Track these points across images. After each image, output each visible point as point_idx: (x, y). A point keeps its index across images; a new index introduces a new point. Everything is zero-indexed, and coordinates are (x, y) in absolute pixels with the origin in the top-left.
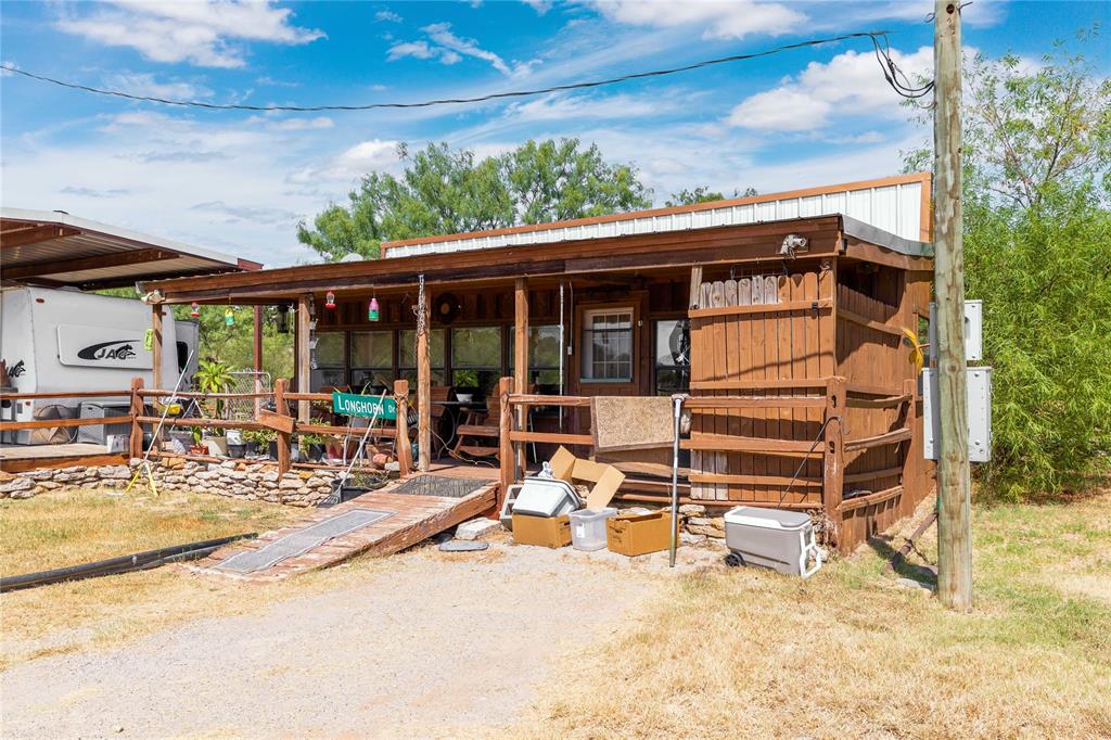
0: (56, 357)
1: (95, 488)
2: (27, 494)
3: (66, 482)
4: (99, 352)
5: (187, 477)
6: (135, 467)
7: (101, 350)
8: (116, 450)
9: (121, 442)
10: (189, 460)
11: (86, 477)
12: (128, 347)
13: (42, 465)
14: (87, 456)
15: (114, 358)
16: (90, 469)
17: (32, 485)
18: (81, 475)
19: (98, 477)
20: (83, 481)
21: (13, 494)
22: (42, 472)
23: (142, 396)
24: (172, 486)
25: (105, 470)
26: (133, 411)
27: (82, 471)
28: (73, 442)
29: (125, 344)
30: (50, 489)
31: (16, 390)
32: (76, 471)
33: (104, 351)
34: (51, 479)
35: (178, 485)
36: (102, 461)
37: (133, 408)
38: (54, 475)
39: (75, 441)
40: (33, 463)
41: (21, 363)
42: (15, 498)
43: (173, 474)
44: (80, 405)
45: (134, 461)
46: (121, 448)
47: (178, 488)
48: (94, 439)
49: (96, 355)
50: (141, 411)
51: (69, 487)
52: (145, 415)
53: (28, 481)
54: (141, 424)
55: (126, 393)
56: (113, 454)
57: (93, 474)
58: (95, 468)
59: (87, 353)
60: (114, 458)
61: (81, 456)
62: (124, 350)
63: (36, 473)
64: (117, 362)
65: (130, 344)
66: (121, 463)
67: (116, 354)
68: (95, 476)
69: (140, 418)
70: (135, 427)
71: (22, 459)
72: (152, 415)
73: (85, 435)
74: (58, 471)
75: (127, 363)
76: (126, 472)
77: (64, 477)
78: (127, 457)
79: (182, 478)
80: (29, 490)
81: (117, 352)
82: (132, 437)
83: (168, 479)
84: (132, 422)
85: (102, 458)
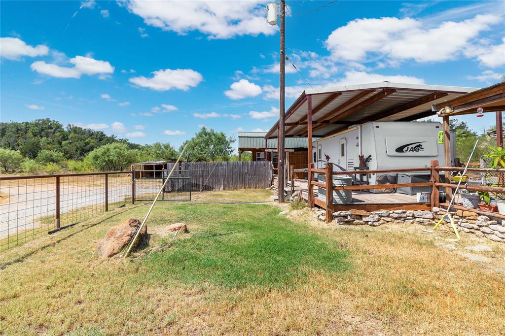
0: (385, 152)
1: (412, 223)
2: (377, 224)
3: (396, 219)
4: (405, 149)
5: (480, 226)
6: (436, 213)
7: (406, 148)
8: (422, 201)
9: (426, 197)
10: (479, 215)
11: (407, 216)
12: (420, 145)
13: (383, 208)
14: (406, 204)
15: (413, 151)
16: (409, 212)
17: (379, 219)
18: (404, 215)
19: (414, 217)
20: (405, 219)
21: (369, 223)
22: (383, 212)
23: (438, 170)
24: (468, 230)
25: (418, 213)
26: (432, 179)
27: (404, 213)
28: (394, 193)
29: (418, 144)
30: (388, 222)
31: (368, 168)
32: (401, 213)
33: (408, 148)
34: (388, 216)
35: (473, 230)
36: (415, 208)
37: (432, 178)
38: (389, 214)
39: (395, 192)
40: (379, 206)
41: (370, 156)
42: (371, 225)
43: (467, 222)
44: (397, 175)
45: (435, 209)
46: (426, 201)
47: (473, 233)
48: (405, 191)
49: (404, 150)
50: (438, 179)
51: (398, 221)
52: (440, 182)
53: (377, 217)
54: (438, 187)
55: (428, 169)
56: (421, 204)
57: (411, 215)
58: (412, 211)
59: (400, 150)
60: (422, 206)
61: (404, 204)
62: (418, 147)
63: (381, 212)
64: (415, 153)
65: (421, 144)
66: (426, 209)
67: (414, 149)
68: (412, 216)
69: (437, 184)
70: (434, 189)
71: (373, 204)
72: (444, 182)
73: (401, 190)
74: (391, 212)
75: (420, 153)
76: (430, 215)
77: (395, 216)
78: (429, 205)
79: (475, 226)
80: (377, 221)
81: (415, 148)
82: (433, 194)
83: (463, 224)
84: (432, 186)
85: (414, 205)
